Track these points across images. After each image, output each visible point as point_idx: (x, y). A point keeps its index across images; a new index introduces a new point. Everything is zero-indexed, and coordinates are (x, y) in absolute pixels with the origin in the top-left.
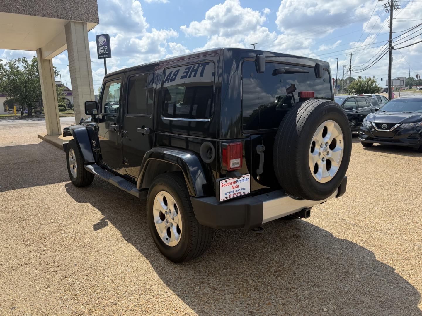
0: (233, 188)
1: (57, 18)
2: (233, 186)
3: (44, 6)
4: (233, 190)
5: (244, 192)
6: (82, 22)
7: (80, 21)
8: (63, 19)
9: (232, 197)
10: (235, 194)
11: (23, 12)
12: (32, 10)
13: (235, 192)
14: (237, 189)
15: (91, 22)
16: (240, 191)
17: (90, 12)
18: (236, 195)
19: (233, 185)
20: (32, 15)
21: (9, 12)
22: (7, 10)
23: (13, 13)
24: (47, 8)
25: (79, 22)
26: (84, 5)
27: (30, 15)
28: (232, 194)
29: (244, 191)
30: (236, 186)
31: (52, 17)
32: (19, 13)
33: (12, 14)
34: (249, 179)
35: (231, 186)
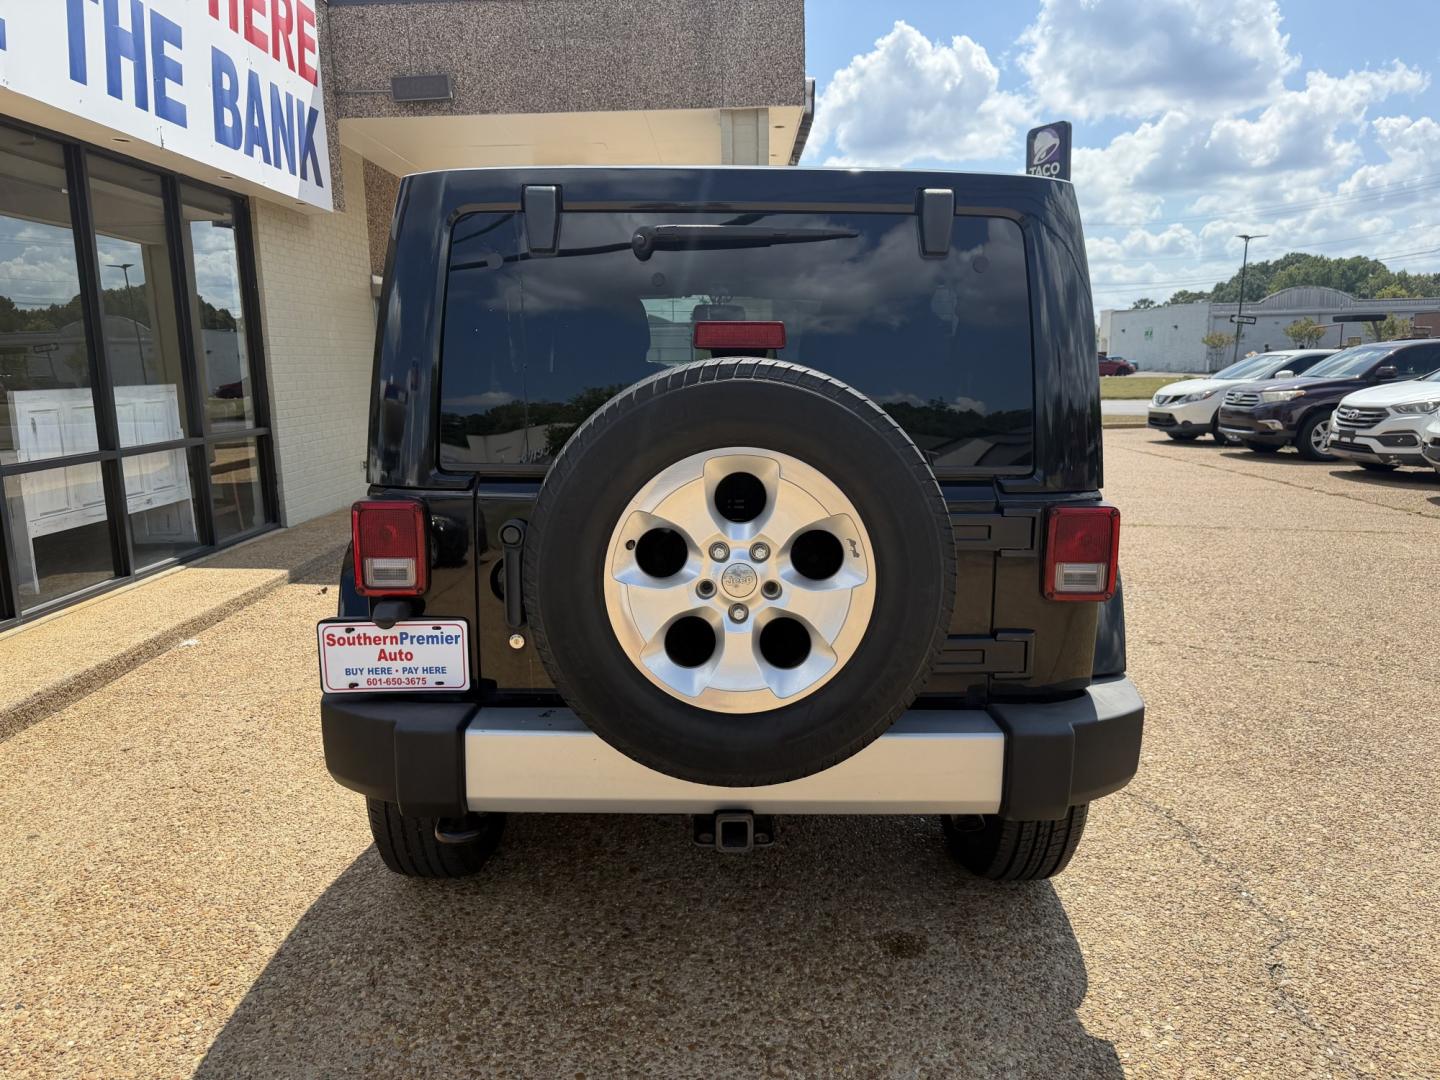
0: (382, 656)
1: (684, 106)
2: (382, 651)
3: (649, 77)
4: (384, 664)
5: (442, 683)
6: (751, 107)
7: (747, 105)
8: (699, 107)
9: (382, 687)
10: (399, 681)
11: (596, 104)
12: (619, 95)
13: (395, 675)
14: (406, 664)
15: (779, 104)
16: (420, 675)
17: (780, 71)
18: (403, 685)
19: (382, 646)
20: (618, 110)
21: (563, 111)
22: (559, 104)
23: (572, 110)
24: (657, 82)
25: (746, 110)
26: (762, 54)
27: (614, 110)
28: (384, 677)
29: (439, 677)
30: (401, 653)
31: (668, 107)
32: (586, 109)
33: (570, 114)
34: (460, 640)
35: (375, 649)
